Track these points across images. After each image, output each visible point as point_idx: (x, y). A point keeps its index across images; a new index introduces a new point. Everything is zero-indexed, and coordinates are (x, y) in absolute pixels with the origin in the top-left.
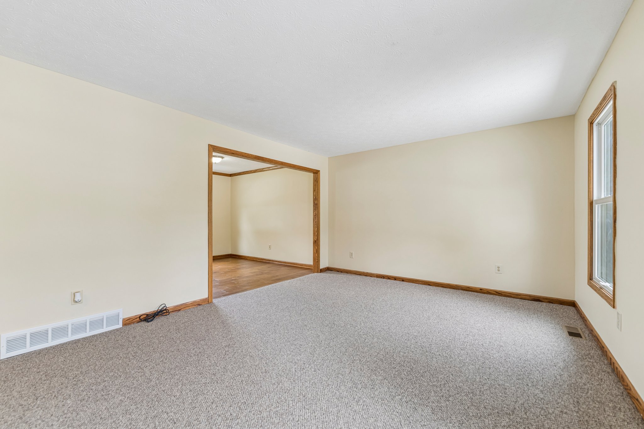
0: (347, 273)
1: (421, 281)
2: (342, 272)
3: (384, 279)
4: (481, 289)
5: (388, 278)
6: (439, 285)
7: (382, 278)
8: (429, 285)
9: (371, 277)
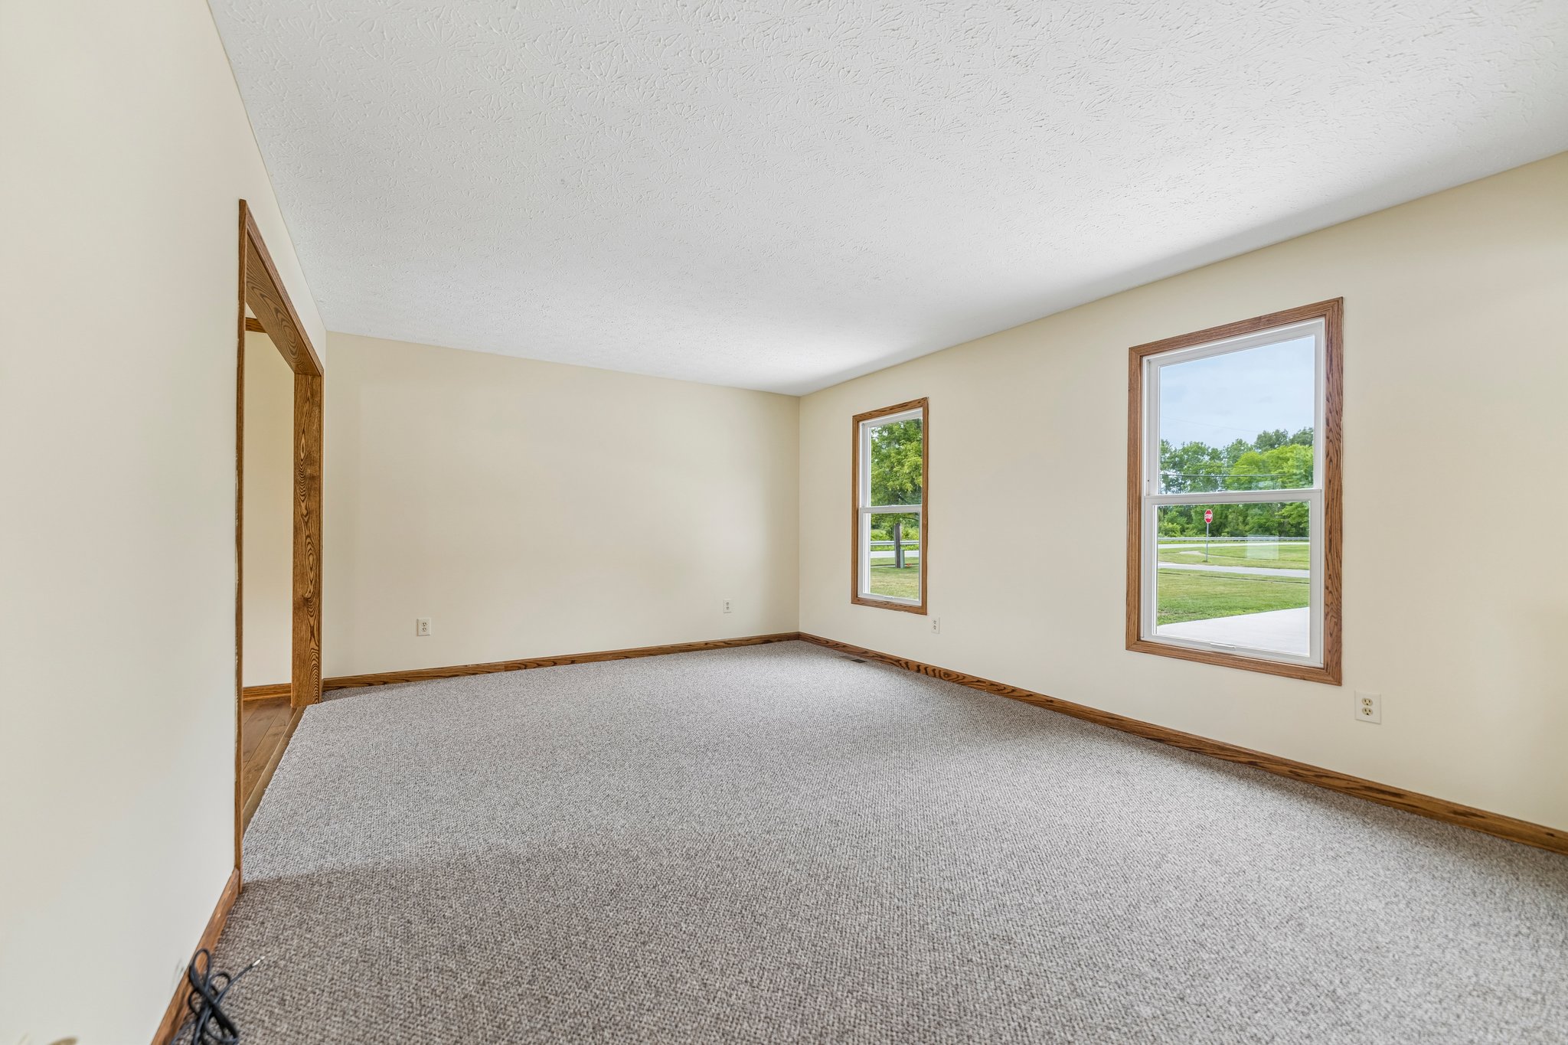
0: (408, 681)
1: (611, 654)
2: (385, 683)
3: (528, 670)
4: (706, 644)
5: (538, 664)
6: (645, 653)
7: (520, 668)
8: (627, 657)
9: (489, 672)
